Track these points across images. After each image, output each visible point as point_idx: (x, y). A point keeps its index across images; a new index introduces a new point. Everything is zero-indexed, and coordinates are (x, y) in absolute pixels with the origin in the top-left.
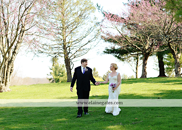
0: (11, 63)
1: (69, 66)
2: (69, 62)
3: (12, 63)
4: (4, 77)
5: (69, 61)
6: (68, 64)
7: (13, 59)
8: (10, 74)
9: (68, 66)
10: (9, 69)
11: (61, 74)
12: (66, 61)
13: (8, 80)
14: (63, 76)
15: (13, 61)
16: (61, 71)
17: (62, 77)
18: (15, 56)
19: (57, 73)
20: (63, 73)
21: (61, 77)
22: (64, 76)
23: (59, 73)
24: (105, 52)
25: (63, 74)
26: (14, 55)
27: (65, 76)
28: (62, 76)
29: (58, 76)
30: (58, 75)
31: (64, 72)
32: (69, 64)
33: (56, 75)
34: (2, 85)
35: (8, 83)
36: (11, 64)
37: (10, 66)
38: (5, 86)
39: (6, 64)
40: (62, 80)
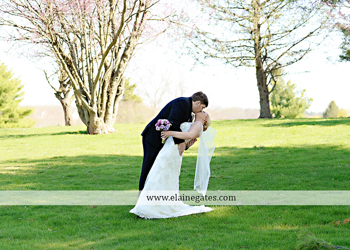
0: (118, 76)
1: (264, 86)
2: (264, 78)
3: (119, 78)
4: (101, 105)
5: (264, 75)
6: (262, 82)
7: (120, 70)
8: (115, 100)
9: (263, 84)
10: (113, 88)
11: (284, 101)
12: (260, 75)
13: (110, 110)
14: (290, 107)
15: (122, 73)
16: (286, 96)
17: (287, 108)
18: (126, 63)
19: (277, 100)
20: (289, 100)
21: (284, 107)
22: (291, 105)
23: (281, 100)
24: (343, 58)
25: (289, 102)
26: (124, 61)
27: (293, 106)
28: (287, 106)
29: (278, 106)
30: (279, 104)
31: (292, 98)
32: (264, 81)
33: (274, 104)
34: (98, 120)
35: (109, 117)
36: (117, 78)
37: (116, 84)
38: (105, 122)
39: (106, 80)
40: (286, 115)
